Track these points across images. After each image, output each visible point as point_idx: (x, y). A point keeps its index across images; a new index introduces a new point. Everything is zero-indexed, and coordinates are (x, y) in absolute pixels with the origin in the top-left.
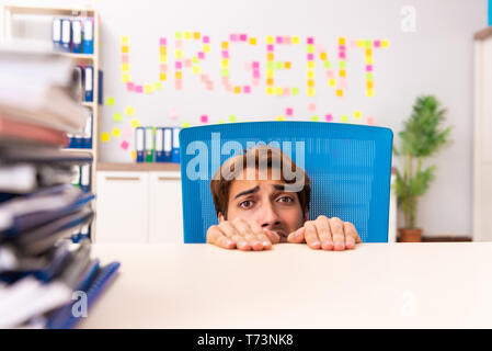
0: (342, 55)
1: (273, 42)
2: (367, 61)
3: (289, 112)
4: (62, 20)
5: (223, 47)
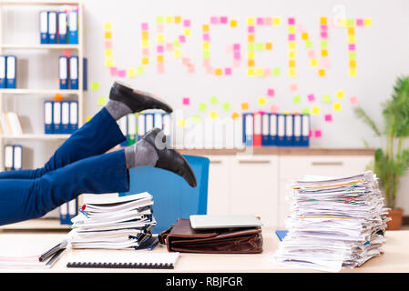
0: (324, 35)
1: (254, 23)
2: (349, 40)
3: (271, 93)
4: (48, 13)
5: (204, 30)
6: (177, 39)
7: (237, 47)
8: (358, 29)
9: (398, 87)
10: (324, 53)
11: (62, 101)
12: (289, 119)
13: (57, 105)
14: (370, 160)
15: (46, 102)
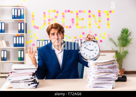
0: (100, 16)
1: (78, 12)
2: (108, 17)
3: (83, 33)
4: (15, 9)
5: (63, 14)
6: (54, 17)
7: (73, 19)
8: (110, 14)
9: (122, 32)
11: (19, 36)
13: (18, 38)
14: (114, 54)
15: (14, 37)
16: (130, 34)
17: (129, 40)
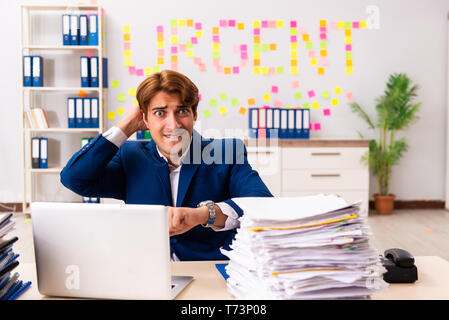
0: (323, 36)
1: (259, 26)
2: (348, 41)
3: (275, 89)
4: (70, 16)
5: (214, 32)
6: (190, 41)
7: (244, 47)
8: (354, 31)
9: (391, 83)
10: (324, 53)
11: (84, 97)
12: (291, 113)
13: (79, 102)
14: (365, 151)
15: (69, 98)
16: (415, 92)
17: (410, 108)
